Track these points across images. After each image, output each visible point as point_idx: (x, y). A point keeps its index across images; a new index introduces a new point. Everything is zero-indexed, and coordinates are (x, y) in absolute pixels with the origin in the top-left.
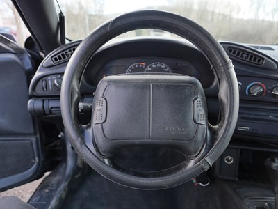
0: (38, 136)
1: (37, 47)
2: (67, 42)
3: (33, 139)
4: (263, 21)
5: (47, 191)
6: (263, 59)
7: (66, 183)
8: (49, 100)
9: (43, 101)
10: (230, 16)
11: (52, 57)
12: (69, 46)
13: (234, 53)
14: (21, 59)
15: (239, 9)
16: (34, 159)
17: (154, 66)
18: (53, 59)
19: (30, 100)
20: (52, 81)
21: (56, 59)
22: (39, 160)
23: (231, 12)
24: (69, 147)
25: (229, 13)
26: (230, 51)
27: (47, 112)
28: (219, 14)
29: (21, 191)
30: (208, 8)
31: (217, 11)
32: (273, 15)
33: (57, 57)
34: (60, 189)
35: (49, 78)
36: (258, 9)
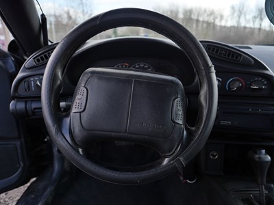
0: (23, 140)
1: (21, 51)
2: (50, 44)
3: (18, 143)
4: (245, 28)
5: (33, 196)
6: (241, 55)
7: (53, 188)
8: (32, 101)
9: (26, 102)
10: (214, 23)
11: (34, 58)
12: (51, 48)
13: (213, 51)
14: (4, 63)
15: (222, 17)
16: (19, 164)
17: (137, 66)
18: (36, 60)
19: (13, 101)
20: (35, 81)
21: (38, 60)
22: (24, 165)
23: (214, 19)
24: (55, 150)
25: (213, 21)
26: (209, 49)
27: (30, 113)
28: (203, 22)
29: (7, 200)
30: (192, 16)
31: (201, 19)
32: (254, 22)
33: (39, 58)
34: (46, 193)
35: (32, 79)
36: (239, 17)
